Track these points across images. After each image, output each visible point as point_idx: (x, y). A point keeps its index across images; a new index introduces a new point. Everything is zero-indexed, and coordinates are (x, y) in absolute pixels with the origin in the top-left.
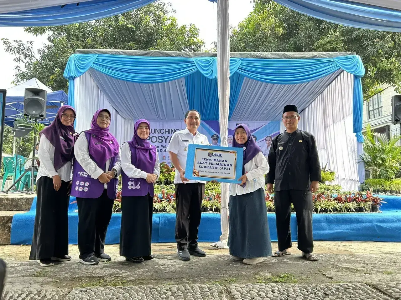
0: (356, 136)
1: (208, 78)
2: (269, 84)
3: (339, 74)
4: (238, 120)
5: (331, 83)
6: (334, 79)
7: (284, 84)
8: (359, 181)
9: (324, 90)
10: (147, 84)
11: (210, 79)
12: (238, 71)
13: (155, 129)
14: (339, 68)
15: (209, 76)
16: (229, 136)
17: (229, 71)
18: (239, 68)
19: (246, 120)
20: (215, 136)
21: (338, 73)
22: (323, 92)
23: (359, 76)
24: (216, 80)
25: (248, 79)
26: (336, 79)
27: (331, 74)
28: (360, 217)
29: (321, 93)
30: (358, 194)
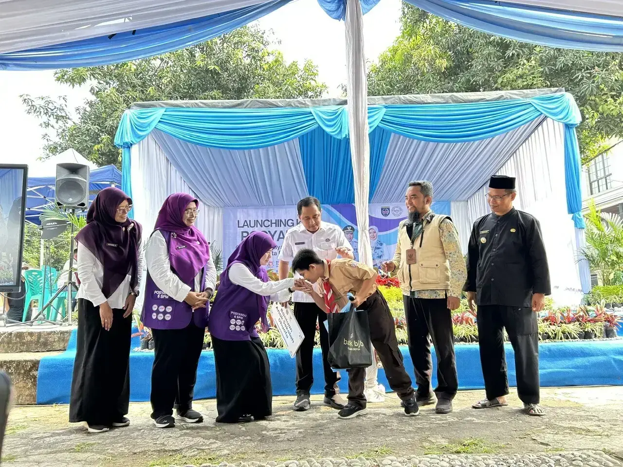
0: (573, 219)
1: (334, 138)
2: (431, 143)
3: (540, 123)
4: (385, 201)
5: (527, 138)
6: (533, 131)
7: (453, 142)
8: (582, 291)
9: (517, 150)
10: (241, 151)
11: (338, 139)
12: (381, 125)
13: (255, 221)
14: (539, 113)
15: (336, 135)
16: (371, 227)
17: (367, 126)
18: (382, 120)
19: (397, 201)
20: (349, 228)
21: (539, 121)
22: (515, 152)
23: (572, 125)
24: (347, 140)
25: (397, 136)
26: (536, 131)
27: (528, 123)
28: (587, 346)
29: (513, 154)
30: (582, 310)
